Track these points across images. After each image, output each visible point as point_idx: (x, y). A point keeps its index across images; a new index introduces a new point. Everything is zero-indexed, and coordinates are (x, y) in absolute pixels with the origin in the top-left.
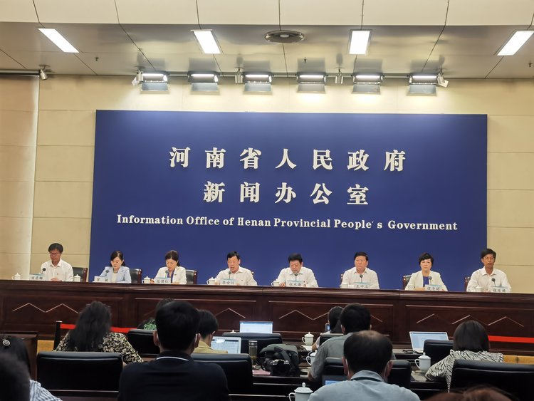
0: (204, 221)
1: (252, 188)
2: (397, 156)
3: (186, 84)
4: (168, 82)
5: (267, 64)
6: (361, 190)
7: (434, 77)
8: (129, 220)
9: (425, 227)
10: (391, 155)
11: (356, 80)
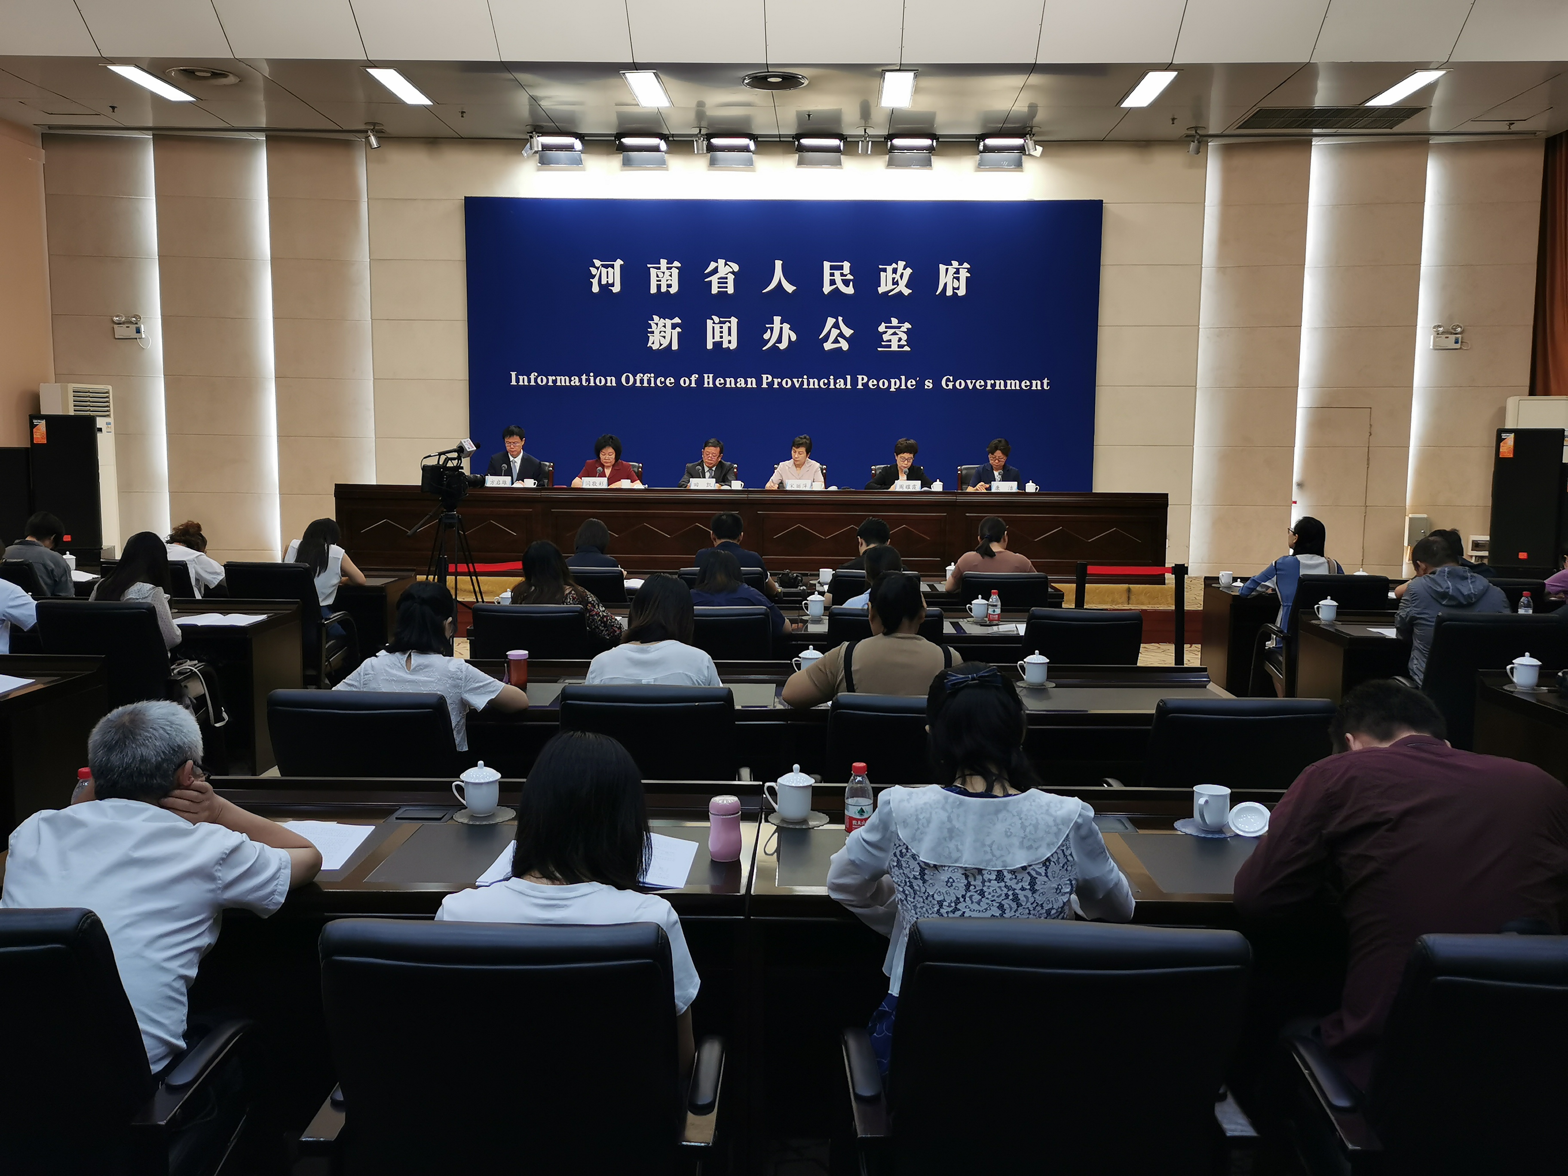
0: (649, 381)
1: (726, 326)
2: (958, 271)
3: (613, 154)
4: (582, 152)
5: (747, 120)
6: (899, 327)
7: (1018, 142)
8: (529, 381)
9: (1000, 385)
10: (947, 269)
11: (893, 148)
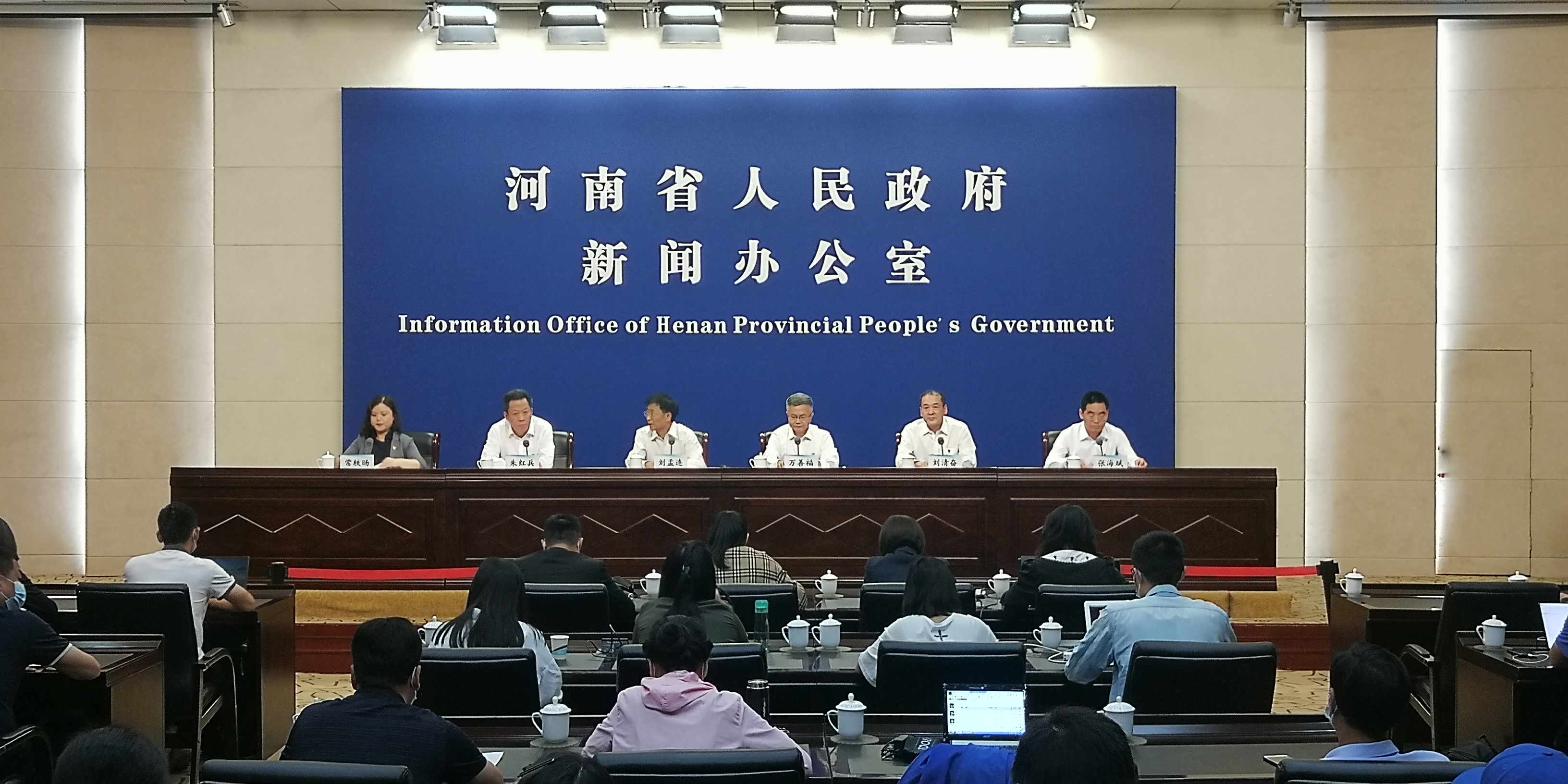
1: (686, 253)
2: (990, 180)
4: (498, 26)
6: (915, 253)
7: (1065, 9)
8: (424, 327)
9: (1048, 326)
10: (976, 177)
11: (902, 19)
